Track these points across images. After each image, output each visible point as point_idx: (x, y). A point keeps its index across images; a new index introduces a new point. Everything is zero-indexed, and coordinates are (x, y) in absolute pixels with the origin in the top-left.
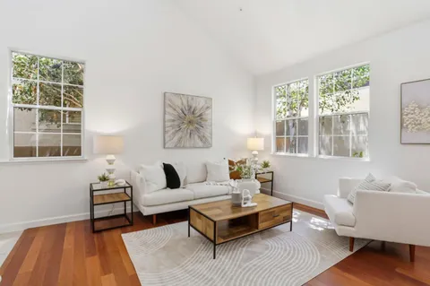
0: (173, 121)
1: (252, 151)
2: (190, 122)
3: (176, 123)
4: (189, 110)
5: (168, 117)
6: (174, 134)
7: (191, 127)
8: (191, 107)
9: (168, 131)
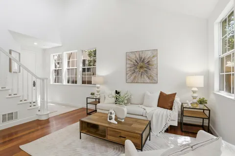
0: (131, 67)
1: (192, 87)
2: (141, 67)
3: (132, 69)
4: (140, 60)
5: (128, 66)
6: (131, 75)
7: (141, 70)
8: (141, 58)
9: (128, 73)
